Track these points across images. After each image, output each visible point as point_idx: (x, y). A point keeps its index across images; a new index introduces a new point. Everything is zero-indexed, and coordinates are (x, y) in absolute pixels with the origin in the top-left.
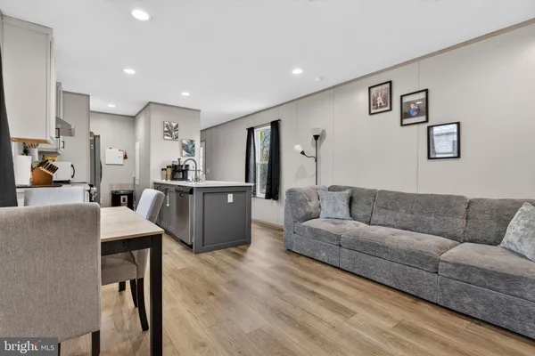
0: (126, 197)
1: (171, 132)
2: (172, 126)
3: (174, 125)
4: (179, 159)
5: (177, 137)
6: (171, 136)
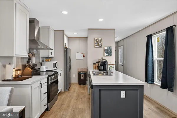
0: (83, 75)
1: (98, 43)
2: (99, 40)
3: (100, 39)
4: (102, 58)
5: (101, 46)
6: (99, 45)
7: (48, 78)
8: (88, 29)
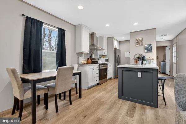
2: (139, 40)
6: (139, 44)
7: (99, 65)
8: (130, 33)
